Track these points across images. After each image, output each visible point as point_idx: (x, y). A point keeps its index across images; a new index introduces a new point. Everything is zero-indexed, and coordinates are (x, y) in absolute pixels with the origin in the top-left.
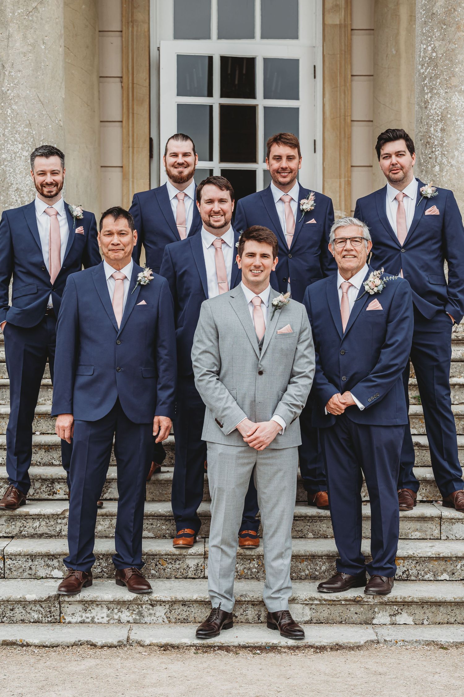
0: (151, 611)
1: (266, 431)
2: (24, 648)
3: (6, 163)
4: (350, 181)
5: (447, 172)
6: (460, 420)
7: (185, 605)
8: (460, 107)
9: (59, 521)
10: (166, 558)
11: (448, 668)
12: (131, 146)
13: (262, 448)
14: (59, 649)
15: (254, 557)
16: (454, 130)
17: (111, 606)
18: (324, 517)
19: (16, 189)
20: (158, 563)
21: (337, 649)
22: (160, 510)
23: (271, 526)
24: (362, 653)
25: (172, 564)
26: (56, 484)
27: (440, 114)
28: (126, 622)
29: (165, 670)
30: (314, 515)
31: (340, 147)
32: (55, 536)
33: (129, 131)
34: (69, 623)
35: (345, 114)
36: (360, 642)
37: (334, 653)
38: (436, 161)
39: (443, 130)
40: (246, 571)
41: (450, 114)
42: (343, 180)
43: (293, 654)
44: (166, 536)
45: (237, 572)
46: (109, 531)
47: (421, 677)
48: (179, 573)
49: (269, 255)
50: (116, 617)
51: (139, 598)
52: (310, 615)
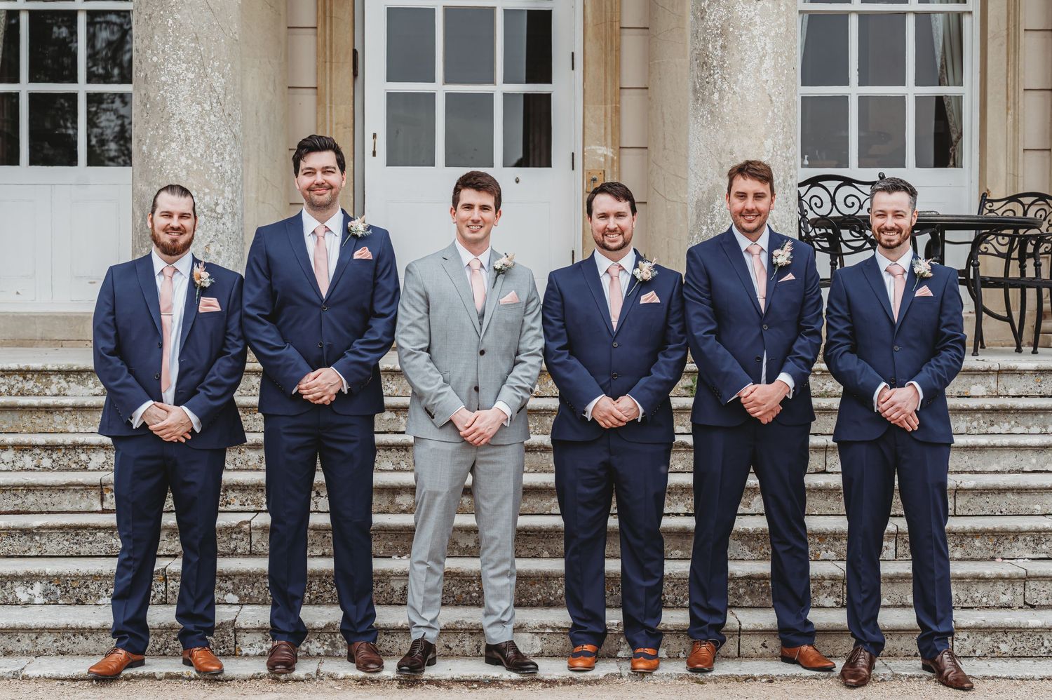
1: (487, 420)
2: (192, 682)
3: (166, 88)
4: (619, 108)
5: (728, 100)
7: (388, 633)
8: (745, 17)
9: (234, 536)
12: (328, 60)
13: (482, 442)
14: (235, 683)
15: (474, 578)
16: (737, 47)
19: (178, 120)
21: (571, 683)
23: (493, 538)
24: (601, 687)
26: (230, 491)
27: (720, 26)
28: (316, 654)
31: (606, 63)
32: (229, 554)
33: (325, 41)
34: (247, 655)
35: (612, 18)
36: (598, 676)
37: (567, 687)
38: (715, 87)
39: (723, 47)
40: (464, 596)
41: (733, 27)
42: (609, 106)
43: (517, 688)
45: (454, 597)
48: (382, 599)
49: (491, 208)
51: (331, 625)
52: (542, 646)
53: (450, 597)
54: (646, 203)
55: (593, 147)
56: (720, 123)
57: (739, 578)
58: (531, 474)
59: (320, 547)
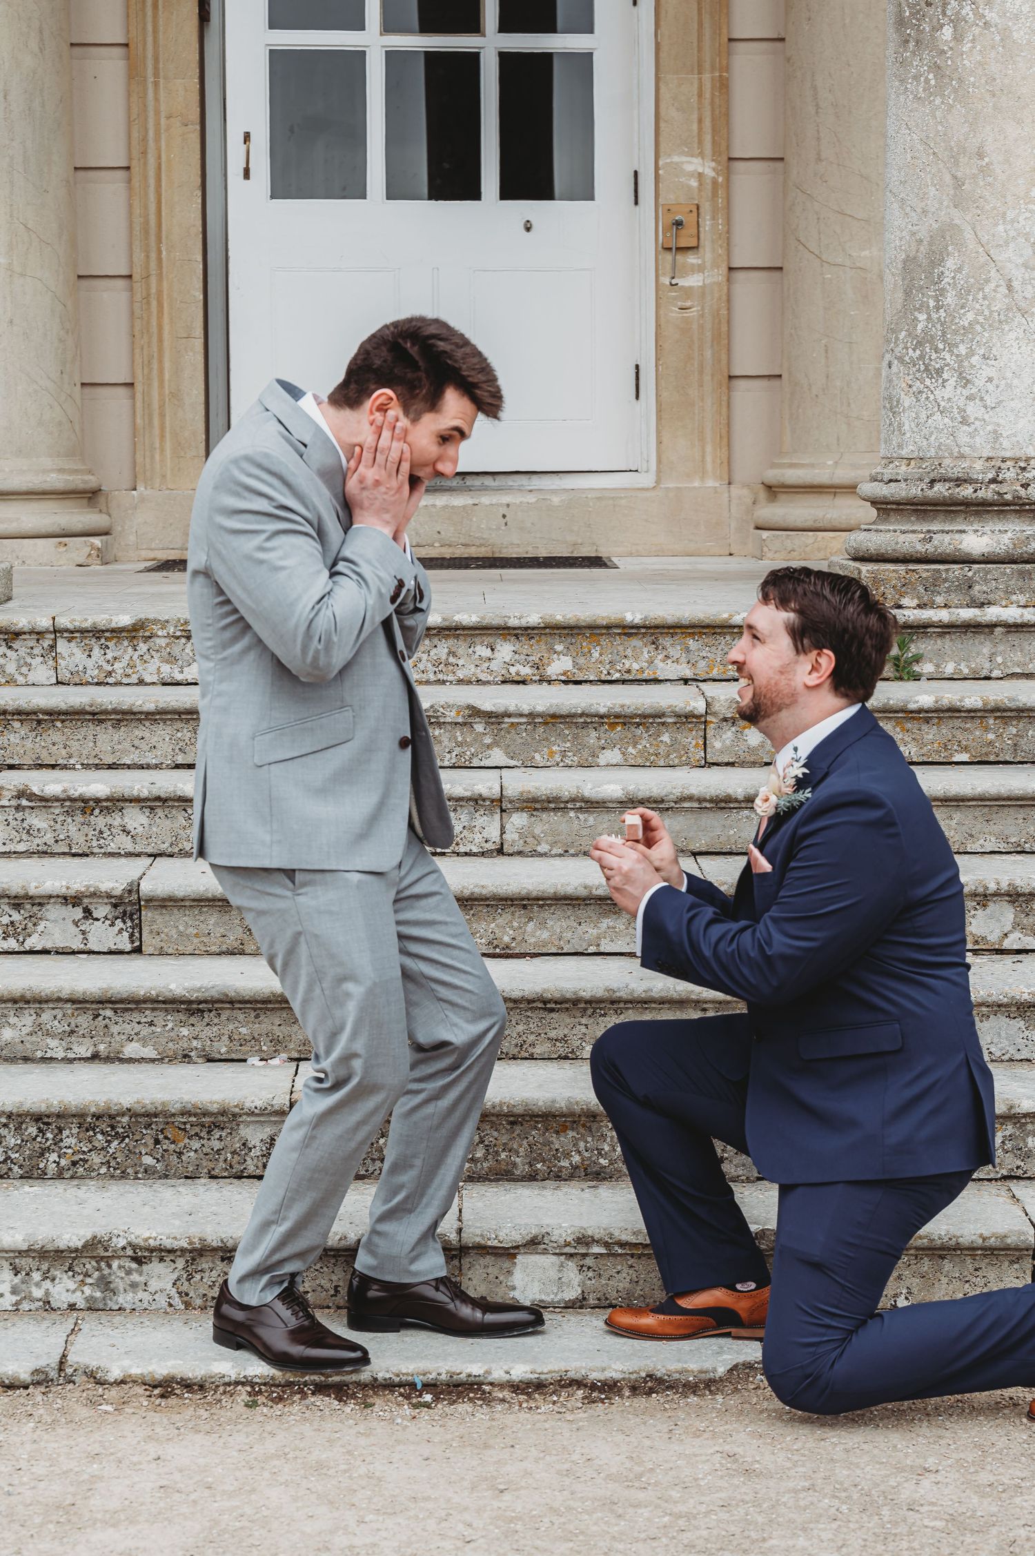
0: (135, 1277)
4: (728, 79)
5: (973, 41)
6: (1006, 723)
10: (185, 1123)
11: (962, 1455)
17: (22, 1262)
18: (626, 1002)
20: (161, 1137)
21: (650, 1388)
22: (172, 986)
24: (721, 1400)
25: (201, 1138)
28: (66, 1306)
29: (154, 1465)
30: (598, 995)
36: (714, 1370)
37: (640, 1402)
38: (944, 13)
42: (707, 76)
43: (524, 1405)
44: (190, 1057)
46: (32, 1043)
47: (882, 1488)
48: (222, 1165)
50: (38, 1293)
51: (100, 1242)
52: (580, 1284)
53: (373, 1160)
54: (781, 269)
55: (676, 159)
56: (955, 91)
57: (1026, 1115)
58: (557, 862)
59: (87, 1041)
